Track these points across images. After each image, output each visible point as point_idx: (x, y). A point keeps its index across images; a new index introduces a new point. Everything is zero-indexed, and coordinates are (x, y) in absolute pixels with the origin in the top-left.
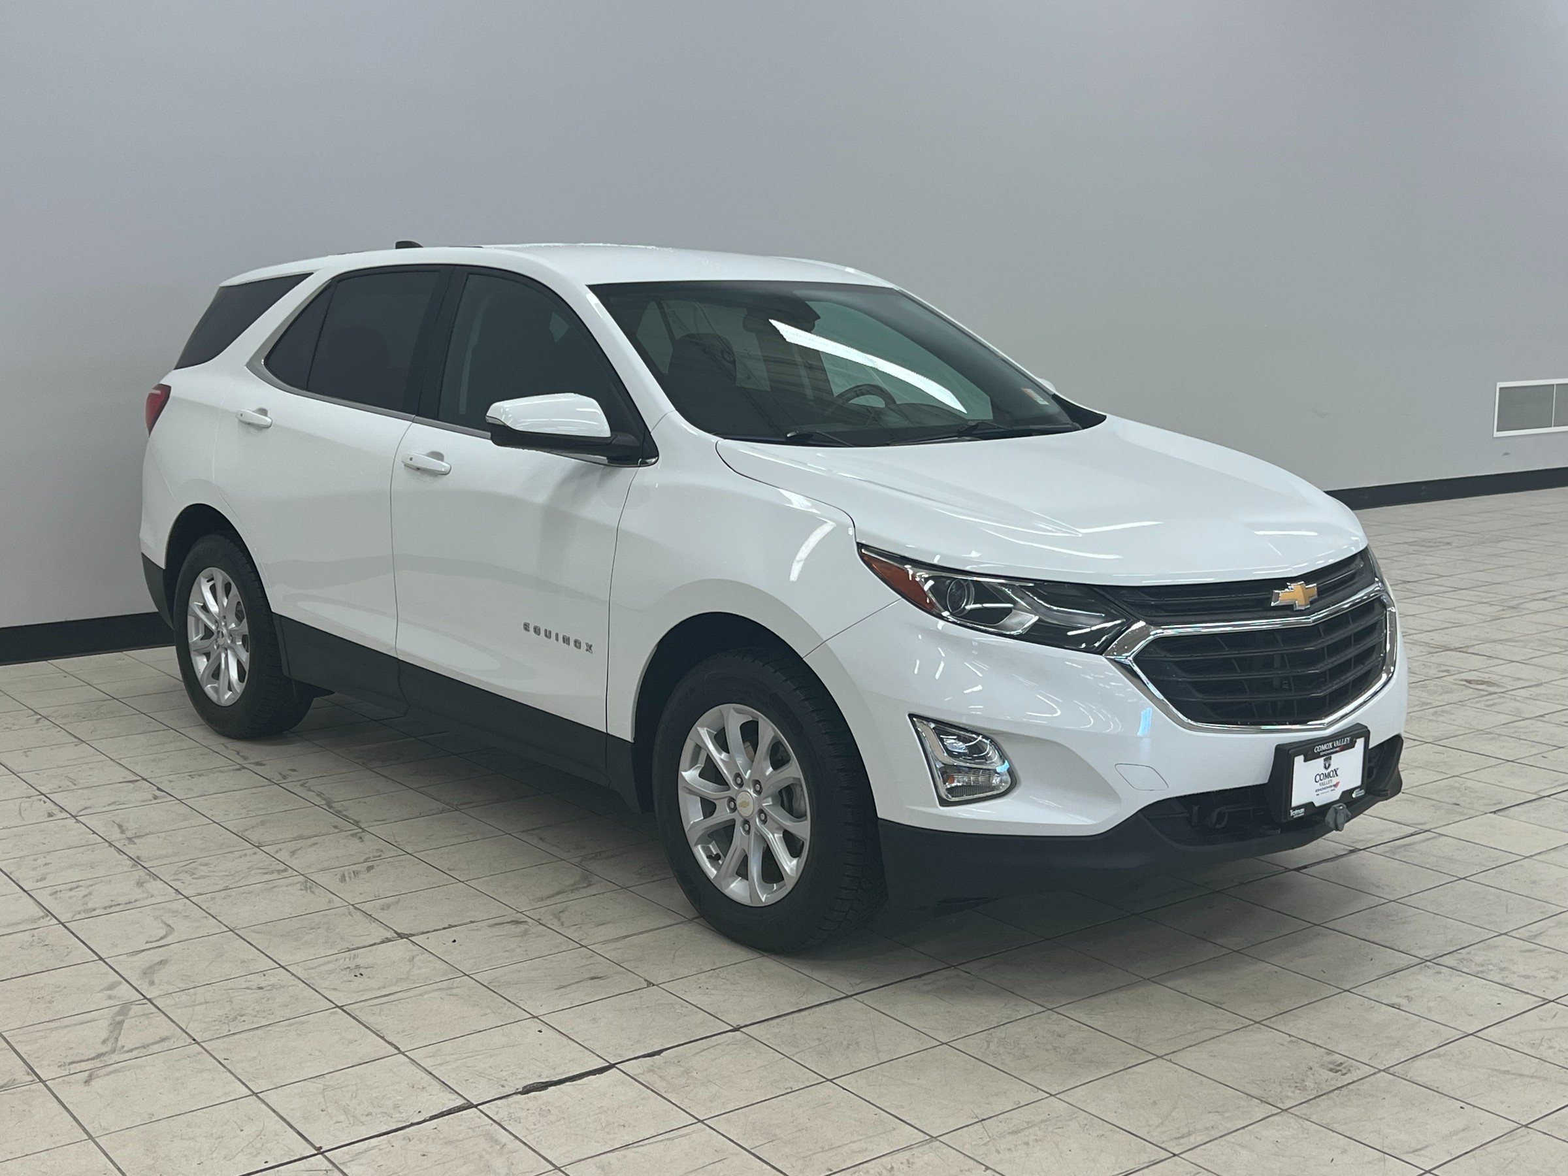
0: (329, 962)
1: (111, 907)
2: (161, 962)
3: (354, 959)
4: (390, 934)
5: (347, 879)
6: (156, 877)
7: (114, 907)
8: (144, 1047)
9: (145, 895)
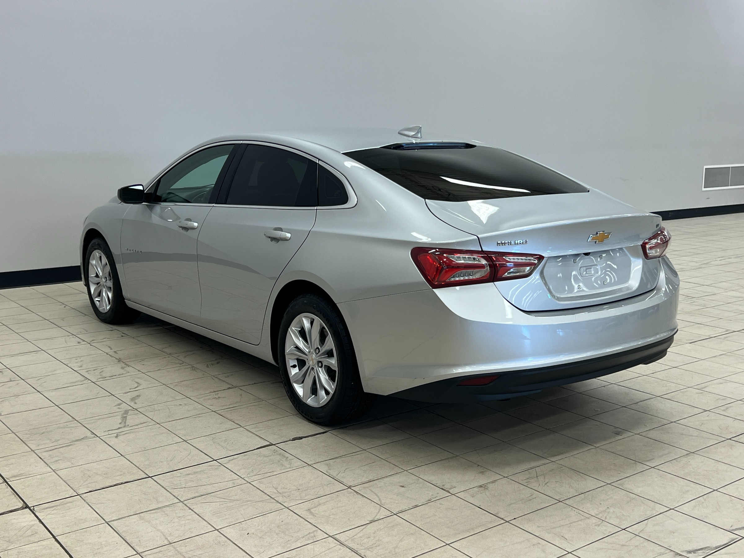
0: (207, 396)
1: (112, 376)
2: (137, 396)
3: (217, 395)
4: (230, 386)
5: (209, 366)
6: (129, 366)
7: (113, 377)
8: (137, 425)
9: (125, 372)
